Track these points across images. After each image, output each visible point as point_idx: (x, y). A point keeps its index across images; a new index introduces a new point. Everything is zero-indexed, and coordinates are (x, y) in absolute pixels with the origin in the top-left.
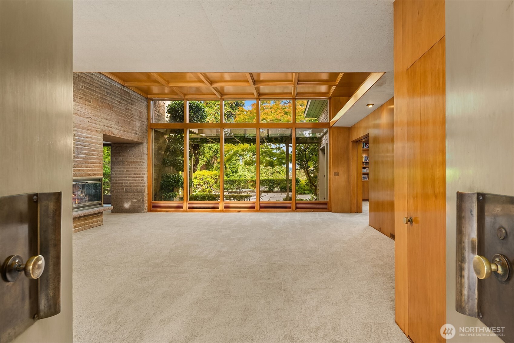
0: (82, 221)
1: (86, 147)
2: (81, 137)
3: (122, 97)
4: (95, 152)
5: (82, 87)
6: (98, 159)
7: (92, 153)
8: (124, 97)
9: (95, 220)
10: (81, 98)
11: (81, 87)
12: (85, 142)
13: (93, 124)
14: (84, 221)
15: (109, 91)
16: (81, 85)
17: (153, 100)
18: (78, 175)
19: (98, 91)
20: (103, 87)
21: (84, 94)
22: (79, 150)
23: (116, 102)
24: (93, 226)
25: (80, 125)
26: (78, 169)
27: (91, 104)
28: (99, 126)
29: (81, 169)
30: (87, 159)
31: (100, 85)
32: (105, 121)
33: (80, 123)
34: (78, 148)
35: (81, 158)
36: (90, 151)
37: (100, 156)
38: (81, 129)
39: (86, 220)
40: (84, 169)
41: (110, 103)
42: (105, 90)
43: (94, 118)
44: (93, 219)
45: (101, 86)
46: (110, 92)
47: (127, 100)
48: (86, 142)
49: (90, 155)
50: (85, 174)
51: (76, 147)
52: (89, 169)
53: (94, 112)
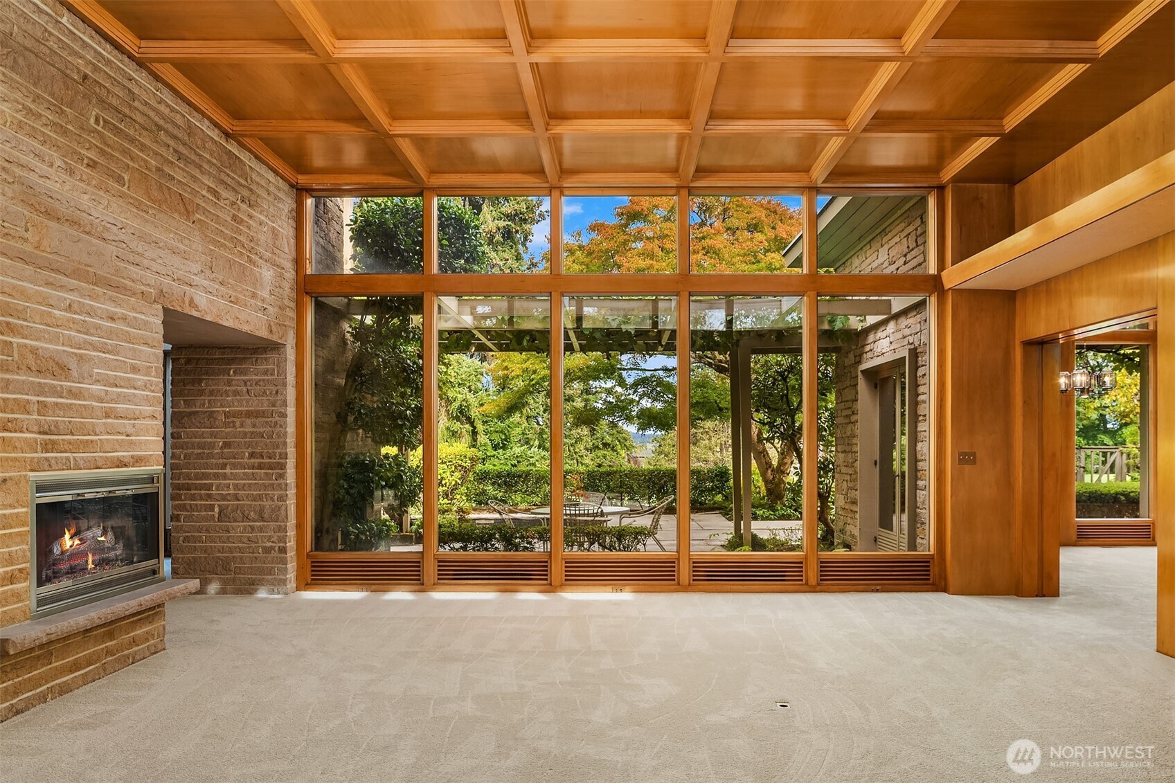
0: (97, 641)
1: (107, 356)
2: (92, 317)
3: (223, 176)
4: (137, 372)
5: (97, 121)
6: (148, 401)
7: (129, 379)
8: (228, 175)
9: (138, 632)
10: (91, 163)
11: (92, 121)
12: (103, 334)
13: (132, 268)
14: (103, 642)
15: (181, 149)
16: (94, 113)
17: (314, 193)
18: (82, 462)
19: (147, 142)
20: (166, 131)
21: (101, 149)
22: (86, 367)
23: (204, 193)
24: (134, 658)
25: (89, 269)
26: (82, 441)
27: (125, 189)
28: (151, 278)
29: (92, 441)
30: (112, 401)
31: (156, 124)
32: (169, 258)
33: (88, 261)
34: (81, 356)
35: (92, 397)
36: (122, 370)
38: (91, 283)
39: (110, 638)
40: (101, 440)
41: (186, 191)
42: (171, 143)
43: (134, 245)
44: (132, 631)
45: (160, 128)
46: (185, 152)
47: (236, 186)
48: (111, 334)
49: (123, 384)
50: (106, 457)
51: (76, 354)
52: (117, 440)
53: (135, 224)
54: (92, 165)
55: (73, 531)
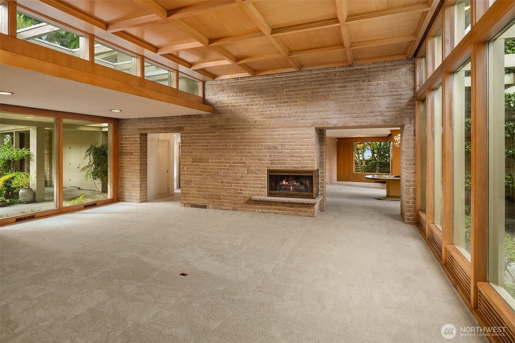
0: (286, 206)
1: (291, 143)
2: (286, 135)
3: (348, 80)
4: (303, 146)
5: (286, 92)
6: (308, 152)
7: (299, 148)
8: (351, 78)
9: (302, 209)
12: (290, 138)
13: (301, 121)
14: (289, 207)
15: (322, 82)
18: (282, 167)
19: (306, 88)
20: (314, 81)
21: (288, 98)
22: (284, 147)
23: (337, 89)
26: (282, 163)
27: (298, 103)
28: (309, 121)
29: (286, 162)
30: (293, 153)
32: (316, 114)
33: (284, 124)
34: (282, 144)
35: (285, 153)
36: (296, 146)
37: (310, 150)
38: (286, 128)
39: (292, 207)
40: (289, 162)
41: (325, 93)
42: (318, 83)
43: (302, 115)
44: (300, 208)
45: (311, 82)
46: (325, 82)
47: (357, 79)
48: (292, 138)
49: (296, 149)
50: (291, 166)
51: (280, 144)
52: (295, 162)
53: (302, 110)
54: (285, 102)
55: (286, 180)
